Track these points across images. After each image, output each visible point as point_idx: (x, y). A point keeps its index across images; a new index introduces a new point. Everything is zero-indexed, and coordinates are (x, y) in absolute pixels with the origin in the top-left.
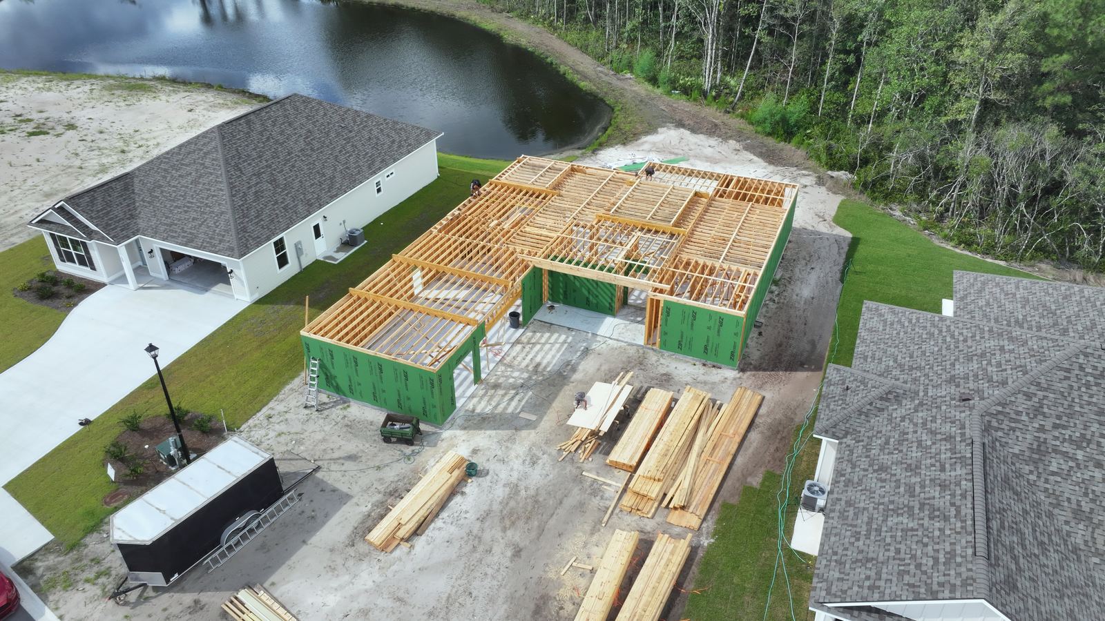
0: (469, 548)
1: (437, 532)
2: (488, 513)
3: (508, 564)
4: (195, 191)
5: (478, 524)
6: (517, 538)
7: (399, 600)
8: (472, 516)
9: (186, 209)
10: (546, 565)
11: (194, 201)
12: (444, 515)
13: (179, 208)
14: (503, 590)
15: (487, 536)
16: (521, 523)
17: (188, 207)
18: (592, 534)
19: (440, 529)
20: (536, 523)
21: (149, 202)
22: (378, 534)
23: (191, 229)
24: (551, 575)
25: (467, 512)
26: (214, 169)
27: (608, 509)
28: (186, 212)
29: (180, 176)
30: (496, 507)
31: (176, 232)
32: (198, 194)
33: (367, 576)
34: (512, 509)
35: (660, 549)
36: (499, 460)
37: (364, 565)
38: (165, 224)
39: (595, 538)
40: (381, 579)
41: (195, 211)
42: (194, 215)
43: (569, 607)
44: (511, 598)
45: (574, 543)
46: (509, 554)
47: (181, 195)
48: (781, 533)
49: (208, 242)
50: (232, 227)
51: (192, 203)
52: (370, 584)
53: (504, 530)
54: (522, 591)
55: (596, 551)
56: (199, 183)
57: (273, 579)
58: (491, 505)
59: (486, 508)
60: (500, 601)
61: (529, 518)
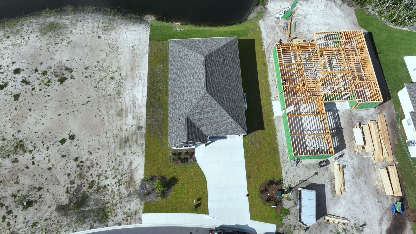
0: (356, 186)
1: (347, 185)
2: (353, 176)
3: (365, 186)
4: (216, 117)
5: (353, 179)
6: (363, 179)
7: (353, 203)
8: (351, 178)
9: (217, 124)
10: (372, 183)
11: (218, 120)
12: (345, 181)
13: (215, 124)
14: (369, 192)
15: (357, 182)
16: (361, 175)
17: (218, 123)
18: (375, 171)
19: (347, 184)
20: (364, 174)
21: (202, 125)
22: (338, 192)
23: (224, 129)
24: (375, 185)
25: (349, 178)
26: (217, 107)
27: (374, 163)
28: (218, 125)
29: (206, 113)
30: (354, 174)
31: (220, 132)
32: (218, 118)
33: (343, 202)
34: (357, 173)
35: (390, 170)
36: (345, 161)
37: (341, 200)
38: (214, 131)
39: (376, 172)
40: (346, 201)
41: (221, 123)
42: (221, 125)
43: (383, 190)
44: (371, 193)
45: (373, 175)
46: (364, 184)
47: (212, 120)
48: (408, 154)
49: (233, 132)
50: (238, 125)
51: (218, 121)
52: (345, 203)
53: (359, 178)
54: (372, 191)
55: (379, 175)
56: (215, 114)
57: (327, 211)
58: (352, 174)
59: (352, 175)
60: (370, 194)
61: (361, 173)
